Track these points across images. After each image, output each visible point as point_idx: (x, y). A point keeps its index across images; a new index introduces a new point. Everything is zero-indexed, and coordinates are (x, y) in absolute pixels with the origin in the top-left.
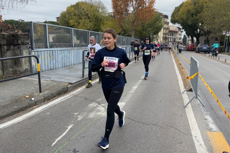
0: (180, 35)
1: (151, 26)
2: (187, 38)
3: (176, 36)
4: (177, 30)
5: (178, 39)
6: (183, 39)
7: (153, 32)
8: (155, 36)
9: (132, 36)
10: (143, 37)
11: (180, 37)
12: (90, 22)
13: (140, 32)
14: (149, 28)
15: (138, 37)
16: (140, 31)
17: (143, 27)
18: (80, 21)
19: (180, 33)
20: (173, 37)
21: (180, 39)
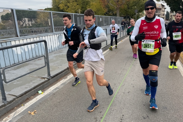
0: (164, 11)
1: (136, 4)
2: (170, 14)
3: (160, 13)
4: (161, 7)
5: (162, 15)
6: (166, 15)
7: (138, 10)
8: (140, 14)
9: (117, 15)
10: (129, 16)
11: (163, 13)
12: (77, 4)
13: (126, 11)
14: (134, 6)
15: (124, 15)
16: (126, 9)
17: (128, 5)
18: (68, 4)
19: (163, 9)
20: (158, 14)
21: (164, 15)
